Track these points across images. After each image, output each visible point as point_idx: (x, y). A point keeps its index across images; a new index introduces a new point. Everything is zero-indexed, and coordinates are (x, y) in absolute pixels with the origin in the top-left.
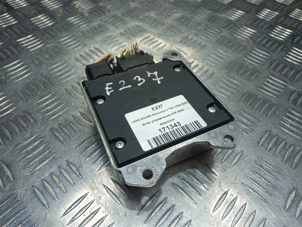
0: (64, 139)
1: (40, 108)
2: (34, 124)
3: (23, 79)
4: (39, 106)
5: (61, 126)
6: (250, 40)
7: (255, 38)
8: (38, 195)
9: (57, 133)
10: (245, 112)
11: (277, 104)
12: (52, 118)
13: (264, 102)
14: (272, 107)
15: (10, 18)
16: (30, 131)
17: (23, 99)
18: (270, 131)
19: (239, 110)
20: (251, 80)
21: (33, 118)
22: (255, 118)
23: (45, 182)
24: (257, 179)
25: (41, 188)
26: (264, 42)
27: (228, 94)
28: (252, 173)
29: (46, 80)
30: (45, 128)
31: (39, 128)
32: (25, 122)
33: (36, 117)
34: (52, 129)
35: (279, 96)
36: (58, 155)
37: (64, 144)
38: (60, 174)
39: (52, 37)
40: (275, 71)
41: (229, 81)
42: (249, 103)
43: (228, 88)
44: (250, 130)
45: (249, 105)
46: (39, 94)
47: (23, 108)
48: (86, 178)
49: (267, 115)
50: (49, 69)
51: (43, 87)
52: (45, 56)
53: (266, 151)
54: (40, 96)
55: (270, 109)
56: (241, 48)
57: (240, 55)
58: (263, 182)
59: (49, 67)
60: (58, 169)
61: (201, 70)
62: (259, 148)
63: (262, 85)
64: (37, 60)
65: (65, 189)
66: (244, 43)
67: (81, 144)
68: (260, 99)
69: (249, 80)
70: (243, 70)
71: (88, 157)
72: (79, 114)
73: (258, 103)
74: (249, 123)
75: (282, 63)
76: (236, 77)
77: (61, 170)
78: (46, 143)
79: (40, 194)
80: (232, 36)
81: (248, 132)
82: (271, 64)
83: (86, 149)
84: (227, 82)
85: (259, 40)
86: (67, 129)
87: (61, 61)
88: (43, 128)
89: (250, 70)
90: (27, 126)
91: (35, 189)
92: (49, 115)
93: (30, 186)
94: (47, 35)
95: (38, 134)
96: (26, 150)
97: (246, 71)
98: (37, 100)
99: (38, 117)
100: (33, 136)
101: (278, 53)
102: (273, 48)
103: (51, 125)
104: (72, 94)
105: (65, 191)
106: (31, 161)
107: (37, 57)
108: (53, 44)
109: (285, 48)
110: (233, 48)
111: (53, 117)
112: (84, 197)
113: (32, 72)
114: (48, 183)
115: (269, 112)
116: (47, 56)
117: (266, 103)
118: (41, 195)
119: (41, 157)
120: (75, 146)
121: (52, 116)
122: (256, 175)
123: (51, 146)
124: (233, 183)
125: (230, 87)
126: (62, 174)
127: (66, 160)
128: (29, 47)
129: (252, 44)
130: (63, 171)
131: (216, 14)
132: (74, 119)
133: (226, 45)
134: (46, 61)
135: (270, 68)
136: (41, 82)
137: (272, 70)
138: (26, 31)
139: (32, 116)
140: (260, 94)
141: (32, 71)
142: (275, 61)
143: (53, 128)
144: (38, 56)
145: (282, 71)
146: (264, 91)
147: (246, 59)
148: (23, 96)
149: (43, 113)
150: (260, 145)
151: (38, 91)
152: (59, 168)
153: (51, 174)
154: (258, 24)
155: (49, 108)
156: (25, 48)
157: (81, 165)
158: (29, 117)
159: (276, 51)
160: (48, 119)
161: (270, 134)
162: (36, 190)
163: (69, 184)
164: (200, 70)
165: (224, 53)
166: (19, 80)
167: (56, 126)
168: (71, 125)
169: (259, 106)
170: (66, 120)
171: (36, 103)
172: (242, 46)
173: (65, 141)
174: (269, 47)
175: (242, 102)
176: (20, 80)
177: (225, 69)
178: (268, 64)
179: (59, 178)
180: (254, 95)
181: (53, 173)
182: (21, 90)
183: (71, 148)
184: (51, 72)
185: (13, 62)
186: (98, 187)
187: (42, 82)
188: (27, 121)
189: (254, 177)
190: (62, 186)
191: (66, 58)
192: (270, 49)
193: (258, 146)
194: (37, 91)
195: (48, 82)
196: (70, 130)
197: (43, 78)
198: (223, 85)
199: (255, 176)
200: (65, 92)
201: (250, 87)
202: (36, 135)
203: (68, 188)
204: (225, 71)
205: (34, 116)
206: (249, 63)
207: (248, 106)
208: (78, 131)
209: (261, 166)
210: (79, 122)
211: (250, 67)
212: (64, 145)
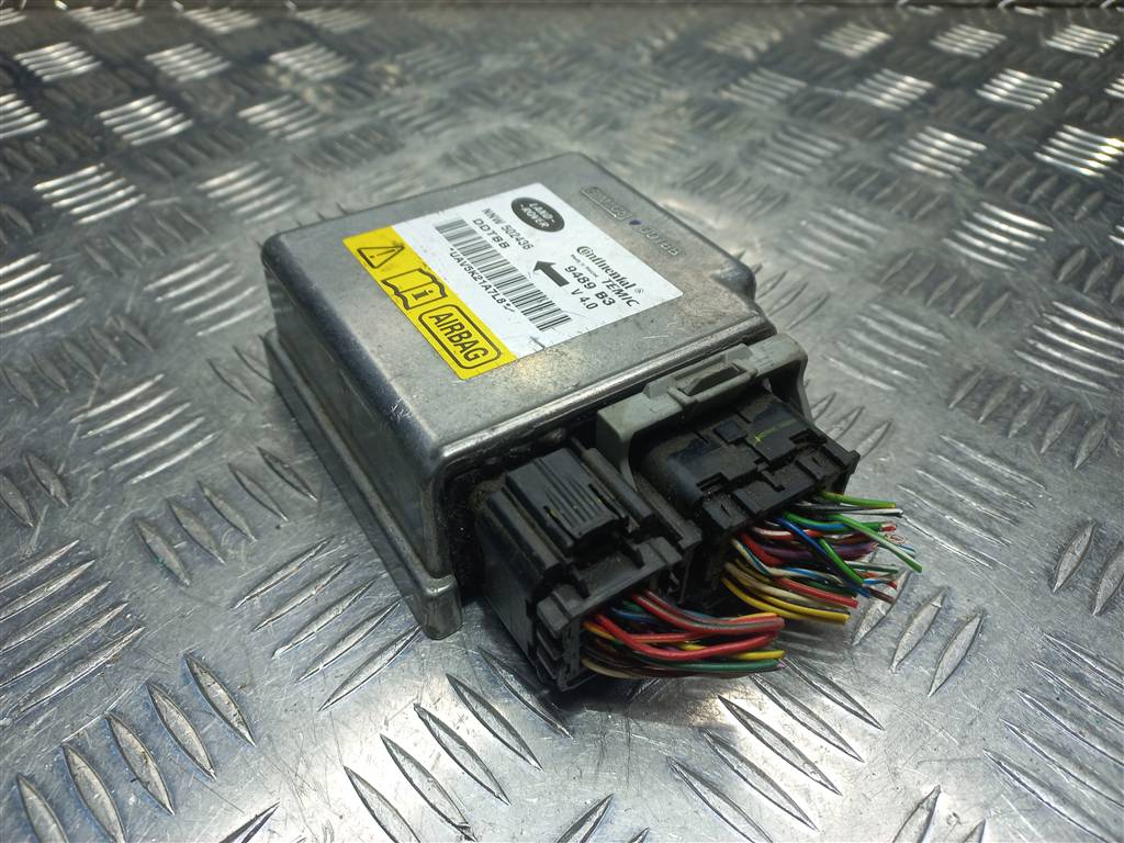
0: (184, 563)
1: (97, 436)
2: (63, 501)
3: (41, 328)
4: (91, 429)
5: (176, 509)
6: (964, 179)
7: (983, 170)
8: (35, 822)
9: (159, 539)
10: (977, 448)
11: (1106, 412)
12: (140, 477)
13: (1052, 407)
14: (1088, 428)
15: (19, 112)
16: (41, 533)
17: (30, 401)
18: (1098, 525)
19: (946, 439)
20: (983, 321)
21: (63, 480)
22: (1022, 470)
23: (77, 759)
24: (1068, 740)
25: (56, 786)
26: (1020, 182)
27: (895, 377)
28: (1039, 712)
29: (133, 331)
30: (107, 519)
31: (81, 519)
32: (23, 492)
33: (73, 472)
34: (134, 522)
35: (1112, 384)
36: (151, 635)
37: (183, 584)
38: (153, 719)
39: (175, 174)
40: (1080, 288)
41: (892, 325)
42: (987, 411)
43: (891, 353)
44: (1005, 521)
45: (989, 418)
46: (97, 384)
47: (24, 438)
48: (269, 737)
49: (1073, 458)
50: (151, 287)
51: (118, 356)
52: (140, 240)
53: (1091, 610)
54: (101, 392)
55: (1082, 436)
56: (931, 205)
57: (928, 231)
58: (1098, 755)
59: (151, 282)
60: (146, 694)
61: (773, 287)
62: (1059, 598)
63: (1031, 342)
64: (106, 254)
65: (171, 790)
66: (942, 189)
67: (258, 585)
68: (1031, 393)
69: (975, 323)
70: (946, 286)
71: (286, 642)
72: (258, 457)
73: (1026, 411)
74: (996, 490)
75: (1105, 256)
76: (921, 312)
77: (159, 699)
78: (104, 580)
79: (46, 815)
80: (892, 162)
81: (998, 529)
82: (1061, 263)
83: (279, 606)
84: (886, 331)
85: (998, 175)
86: (200, 521)
87: (201, 257)
88: (101, 520)
89: (975, 284)
90: (31, 509)
91: (26, 790)
92: (131, 464)
93: (7, 774)
94: (158, 168)
95: (74, 544)
96: (10, 611)
97: (958, 291)
98: (88, 405)
99: (82, 472)
100: (50, 553)
101: (1080, 221)
102: (1059, 202)
103: (133, 507)
104: (237, 382)
105: (165, 799)
106: (27, 662)
107: (108, 246)
108: (177, 199)
109: (1110, 204)
110: (898, 206)
111: (148, 474)
112: (251, 829)
113: (79, 301)
114: (92, 762)
115: (1077, 446)
116: (147, 242)
117: (1058, 411)
118: (50, 821)
119: (73, 642)
120: (230, 592)
121: (143, 470)
122: (1062, 721)
123: (123, 595)
124: (954, 760)
125: (900, 348)
126: (162, 717)
127: (186, 656)
128: (77, 210)
129: (972, 192)
130: (164, 703)
131: (819, 89)
132: (236, 482)
133: (869, 196)
134: (144, 258)
135: (1055, 274)
136: (111, 337)
137: (1066, 282)
138: (74, 155)
139: (61, 470)
140: (1028, 374)
141: (83, 295)
142: (1074, 250)
143: (143, 519)
144: (113, 240)
145: (1110, 289)
146: (1045, 366)
147: (955, 245)
148: (29, 392)
149: (105, 455)
150: (1059, 584)
151: (98, 370)
152: (151, 693)
153: (109, 720)
154: (988, 122)
155: (133, 436)
156: (64, 215)
157: (252, 676)
158: (43, 471)
159: (1073, 214)
160: (124, 481)
161: (1097, 539)
162: (32, 797)
163: (190, 765)
164: (769, 285)
165: (861, 222)
166: (21, 330)
167: (154, 510)
168: (220, 504)
169: (1033, 421)
170: (200, 485)
171: (81, 416)
172: (931, 196)
173: (190, 575)
174: (1041, 198)
175: (957, 405)
176: (28, 332)
177: (874, 281)
178: (1050, 260)
179: (143, 740)
180: (1005, 378)
181: (121, 713)
182: (27, 369)
183: (213, 605)
184: (159, 299)
185: (8, 263)
186: (321, 781)
187: (117, 339)
188: (30, 488)
189: (1051, 732)
190: (154, 774)
191: (224, 246)
192: (1049, 208)
193: (1052, 588)
194: (92, 370)
195: (141, 338)
196: (215, 528)
197: (123, 323)
198: (870, 342)
199: (1054, 725)
200: (208, 374)
201: (984, 347)
202: (65, 549)
203: (182, 785)
204: (875, 290)
205: (66, 470)
206: (969, 259)
207: (983, 423)
208: (246, 529)
209: (1078, 678)
210: (257, 491)
211: (974, 272)
212: (183, 588)
